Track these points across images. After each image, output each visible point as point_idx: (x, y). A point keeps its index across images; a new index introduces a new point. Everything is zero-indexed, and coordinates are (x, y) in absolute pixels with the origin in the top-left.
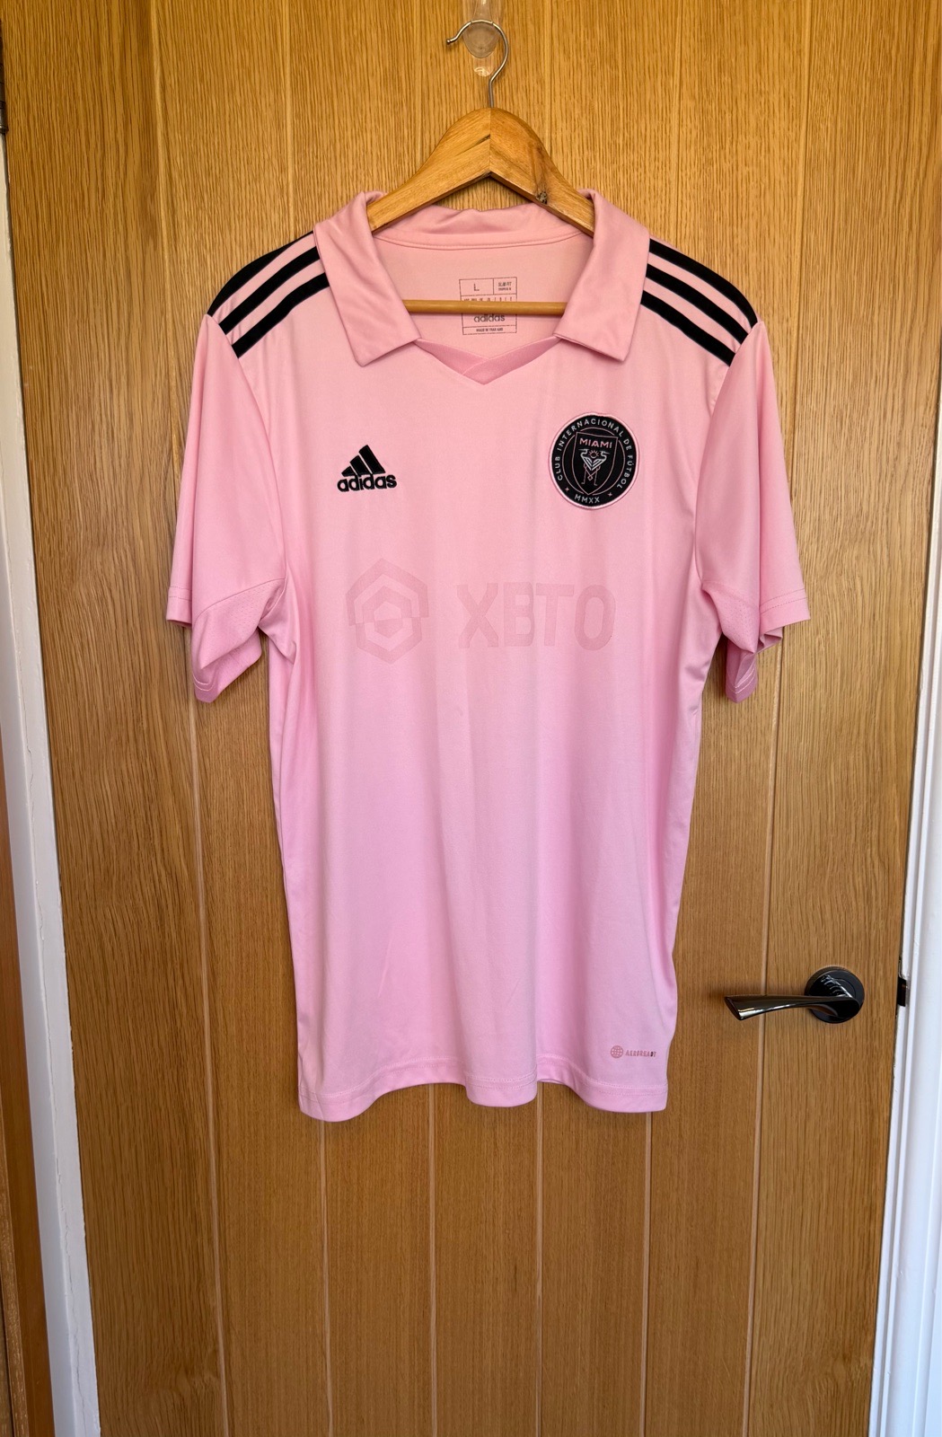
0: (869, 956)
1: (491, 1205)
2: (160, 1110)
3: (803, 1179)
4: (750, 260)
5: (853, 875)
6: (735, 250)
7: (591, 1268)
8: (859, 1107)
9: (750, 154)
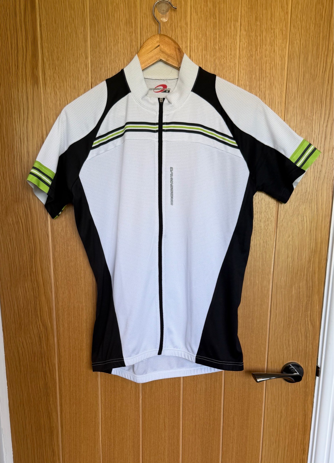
0: (306, 358)
1: (163, 448)
2: (40, 412)
3: (279, 439)
4: (266, 94)
5: (301, 328)
6: (261, 91)
8: (300, 413)
9: (267, 53)
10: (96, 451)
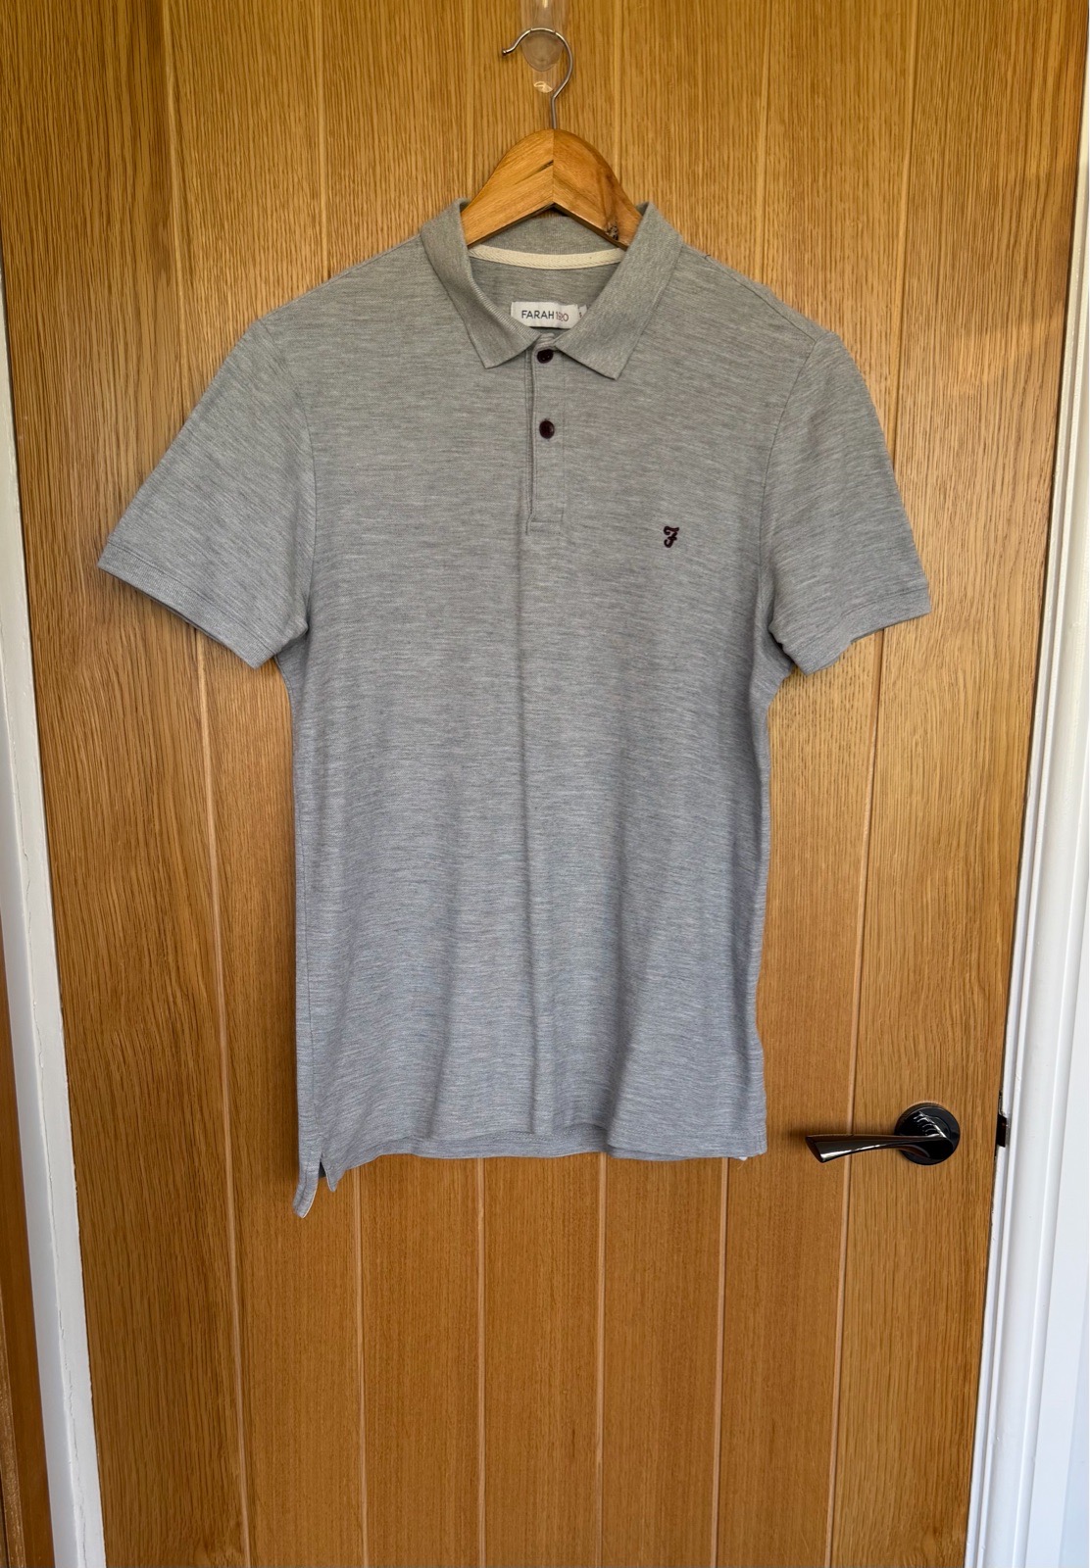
0: (967, 1091)
1: (547, 1364)
2: (177, 1257)
3: (891, 1335)
4: (845, 310)
5: (950, 1002)
6: (828, 299)
7: (657, 1432)
8: (954, 1257)
9: (847, 189)
10: (345, 1377)
